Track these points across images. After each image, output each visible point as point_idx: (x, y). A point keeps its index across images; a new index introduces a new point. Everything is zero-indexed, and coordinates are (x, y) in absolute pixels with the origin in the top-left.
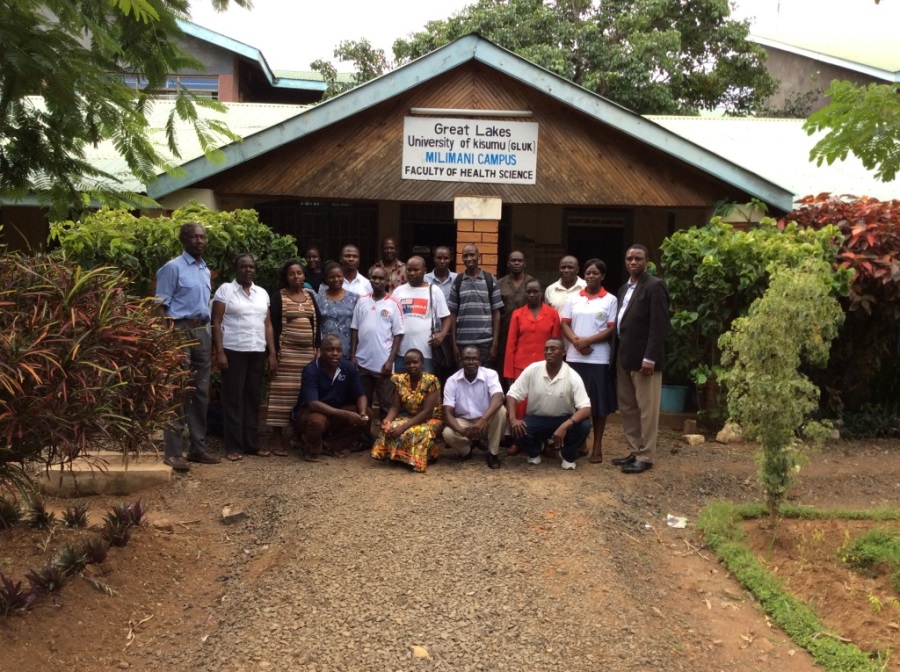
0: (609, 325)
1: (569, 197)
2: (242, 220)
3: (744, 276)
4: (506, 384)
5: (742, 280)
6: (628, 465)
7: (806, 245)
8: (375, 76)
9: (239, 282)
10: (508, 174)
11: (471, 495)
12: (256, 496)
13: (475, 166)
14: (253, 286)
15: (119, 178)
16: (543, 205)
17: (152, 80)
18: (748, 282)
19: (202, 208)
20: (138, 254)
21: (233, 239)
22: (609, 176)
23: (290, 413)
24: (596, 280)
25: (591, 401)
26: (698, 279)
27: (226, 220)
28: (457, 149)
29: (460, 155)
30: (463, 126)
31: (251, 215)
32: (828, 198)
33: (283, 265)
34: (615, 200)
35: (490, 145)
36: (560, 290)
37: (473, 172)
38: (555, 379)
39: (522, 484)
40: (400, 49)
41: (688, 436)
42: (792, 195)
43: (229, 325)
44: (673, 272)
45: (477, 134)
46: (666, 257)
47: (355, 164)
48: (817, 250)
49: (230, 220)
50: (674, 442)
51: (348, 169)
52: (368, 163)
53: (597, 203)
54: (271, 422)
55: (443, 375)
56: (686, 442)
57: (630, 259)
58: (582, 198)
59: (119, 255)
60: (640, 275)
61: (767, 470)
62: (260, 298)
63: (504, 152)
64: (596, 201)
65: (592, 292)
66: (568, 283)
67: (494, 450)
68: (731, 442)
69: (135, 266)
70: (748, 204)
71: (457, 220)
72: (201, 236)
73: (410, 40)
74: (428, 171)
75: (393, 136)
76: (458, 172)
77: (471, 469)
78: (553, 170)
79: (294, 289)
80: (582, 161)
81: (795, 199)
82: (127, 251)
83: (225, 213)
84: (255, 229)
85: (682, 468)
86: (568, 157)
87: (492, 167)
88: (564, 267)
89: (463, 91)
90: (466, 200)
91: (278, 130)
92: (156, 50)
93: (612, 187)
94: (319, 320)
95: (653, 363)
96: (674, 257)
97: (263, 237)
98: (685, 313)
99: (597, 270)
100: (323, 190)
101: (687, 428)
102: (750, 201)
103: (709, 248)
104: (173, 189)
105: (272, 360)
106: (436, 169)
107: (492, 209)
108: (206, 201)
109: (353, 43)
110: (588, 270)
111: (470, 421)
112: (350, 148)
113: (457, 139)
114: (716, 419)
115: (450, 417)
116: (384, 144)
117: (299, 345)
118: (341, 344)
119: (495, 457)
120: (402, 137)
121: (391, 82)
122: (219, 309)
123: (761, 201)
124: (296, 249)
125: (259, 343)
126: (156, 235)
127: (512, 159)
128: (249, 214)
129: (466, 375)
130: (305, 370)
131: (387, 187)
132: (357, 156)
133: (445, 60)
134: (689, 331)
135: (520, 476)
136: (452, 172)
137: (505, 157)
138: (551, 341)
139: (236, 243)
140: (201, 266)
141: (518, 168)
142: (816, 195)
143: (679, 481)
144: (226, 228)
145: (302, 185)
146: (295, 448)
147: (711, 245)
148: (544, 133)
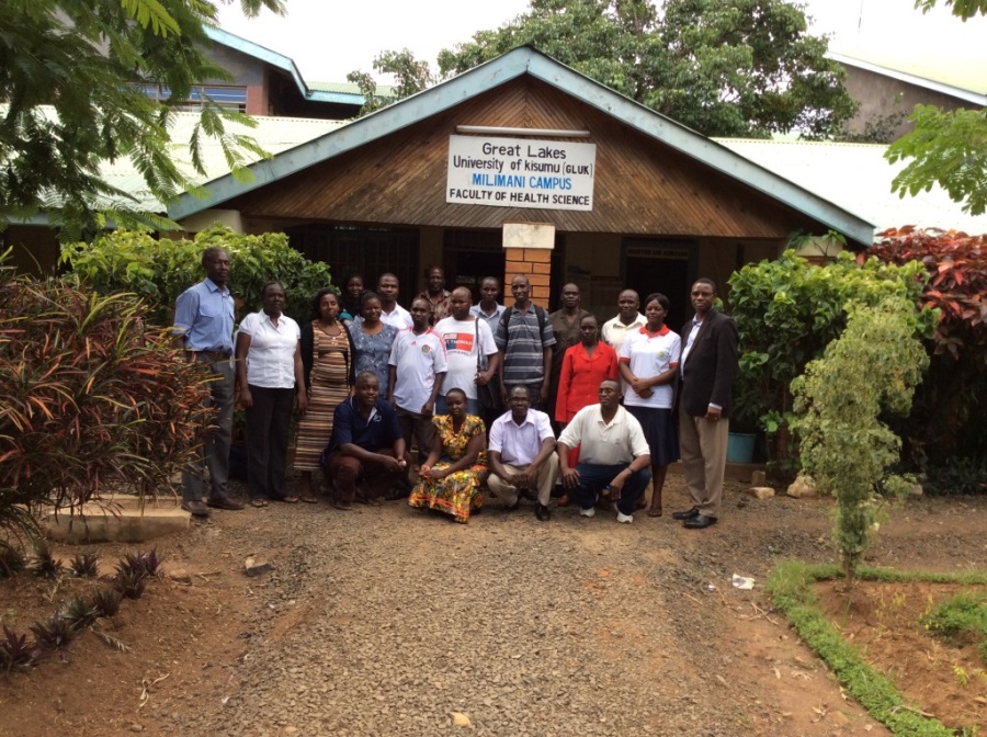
0: (671, 366)
1: (628, 226)
2: (271, 245)
3: (819, 314)
4: (558, 427)
5: (817, 319)
6: (690, 520)
7: (888, 282)
8: (418, 90)
9: (266, 312)
10: (562, 200)
11: (518, 549)
12: (283, 546)
13: (526, 190)
14: (282, 317)
15: (137, 197)
16: (600, 233)
17: (174, 90)
18: (823, 321)
19: (228, 230)
20: (157, 280)
21: (261, 264)
22: (673, 203)
23: (320, 457)
24: (658, 317)
25: (651, 448)
26: (769, 317)
27: (254, 244)
28: (507, 171)
29: (510, 177)
30: (514, 146)
31: (281, 239)
32: (913, 231)
33: (315, 294)
34: (679, 229)
35: (544, 167)
36: (619, 327)
37: (524, 196)
38: (611, 424)
39: (574, 538)
40: (446, 61)
41: (756, 489)
42: (873, 227)
43: (254, 359)
44: (742, 309)
45: (529, 155)
46: (734, 293)
47: (395, 185)
48: (899, 287)
49: (259, 245)
50: (741, 495)
51: (387, 191)
52: (410, 185)
53: (659, 232)
54: (299, 466)
55: (489, 417)
56: (754, 495)
57: (697, 294)
58: (642, 227)
59: (136, 280)
60: (707, 312)
61: (843, 528)
62: (289, 330)
63: (559, 175)
64: (658, 231)
65: (653, 329)
66: (628, 320)
67: (544, 500)
68: (803, 496)
69: (153, 292)
70: (825, 237)
71: (506, 249)
72: (226, 262)
73: (456, 51)
74: (475, 195)
75: (437, 156)
76: (508, 196)
77: (518, 521)
78: (612, 196)
79: (327, 321)
80: (644, 187)
81: (876, 231)
82: (145, 276)
83: (252, 236)
84: (285, 255)
85: (750, 524)
86: (629, 182)
87: (545, 192)
88: (623, 302)
89: (513, 107)
90: (516, 226)
91: (311, 147)
92: (180, 59)
93: (676, 215)
94: (354, 355)
95: (720, 408)
96: (743, 293)
97: (294, 264)
98: (754, 354)
99: (659, 306)
100: (360, 213)
101: (755, 480)
102: (827, 233)
103: (782, 284)
104: (195, 209)
105: (301, 397)
106: (484, 192)
107: (545, 238)
108: (231, 223)
109: (394, 53)
110: (649, 305)
111: (518, 468)
112: (390, 169)
113: (507, 160)
114: (787, 471)
115: (496, 463)
116: (427, 164)
117: (331, 382)
118: (377, 382)
119: (544, 508)
120: (447, 157)
121: (435, 96)
122: (244, 342)
123: (839, 233)
124: (329, 277)
125: (286, 379)
126: (178, 258)
127: (566, 183)
128: (279, 238)
129: (514, 417)
130: (337, 409)
131: (430, 211)
132: (397, 177)
133: (495, 74)
134: (758, 374)
135: (572, 530)
136: (501, 196)
137: (559, 181)
138: (606, 382)
139: (264, 270)
140: (224, 294)
141: (574, 192)
142: (899, 228)
143: (746, 538)
144: (254, 253)
145: (338, 206)
146: (326, 494)
147: (784, 280)
148: (602, 155)
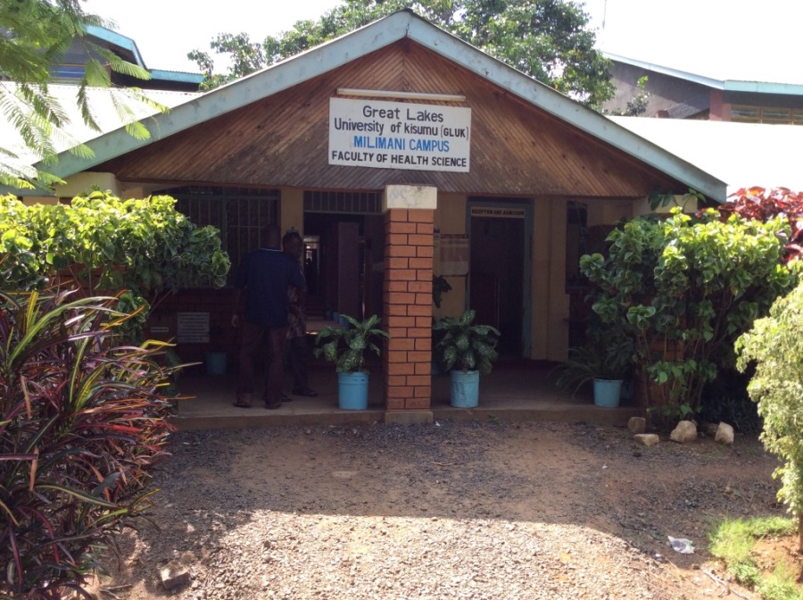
1: (503, 187)
2: (158, 208)
3: (707, 269)
5: (706, 273)
10: (440, 162)
13: (406, 152)
22: (542, 164)
28: (387, 133)
29: (391, 140)
30: (394, 109)
34: (550, 189)
35: (422, 130)
37: (404, 158)
41: (640, 435)
42: (726, 186)
45: (408, 118)
46: (617, 249)
47: (276, 147)
51: (269, 153)
52: (291, 147)
56: (640, 442)
58: (516, 187)
59: (13, 250)
63: (438, 138)
68: (687, 441)
71: (390, 210)
74: (356, 157)
75: (318, 119)
76: (389, 158)
78: (487, 157)
80: (515, 148)
86: (501, 144)
87: (425, 154)
89: (391, 72)
90: (399, 188)
91: (192, 107)
93: (546, 176)
97: (181, 229)
98: (640, 307)
100: (242, 175)
106: (365, 154)
107: (427, 199)
112: (270, 130)
113: (387, 123)
114: (669, 417)
116: (309, 126)
120: (328, 119)
127: (445, 146)
131: (312, 173)
132: (278, 140)
133: (376, 37)
136: (382, 158)
137: (438, 144)
141: (450, 155)
142: (748, 188)
145: (218, 170)
148: (477, 119)
